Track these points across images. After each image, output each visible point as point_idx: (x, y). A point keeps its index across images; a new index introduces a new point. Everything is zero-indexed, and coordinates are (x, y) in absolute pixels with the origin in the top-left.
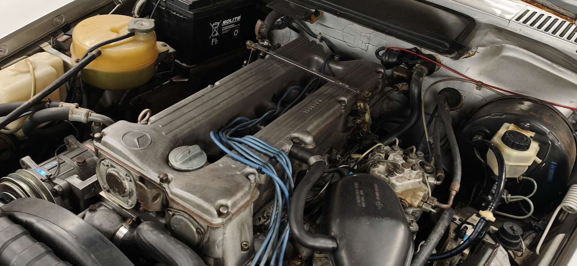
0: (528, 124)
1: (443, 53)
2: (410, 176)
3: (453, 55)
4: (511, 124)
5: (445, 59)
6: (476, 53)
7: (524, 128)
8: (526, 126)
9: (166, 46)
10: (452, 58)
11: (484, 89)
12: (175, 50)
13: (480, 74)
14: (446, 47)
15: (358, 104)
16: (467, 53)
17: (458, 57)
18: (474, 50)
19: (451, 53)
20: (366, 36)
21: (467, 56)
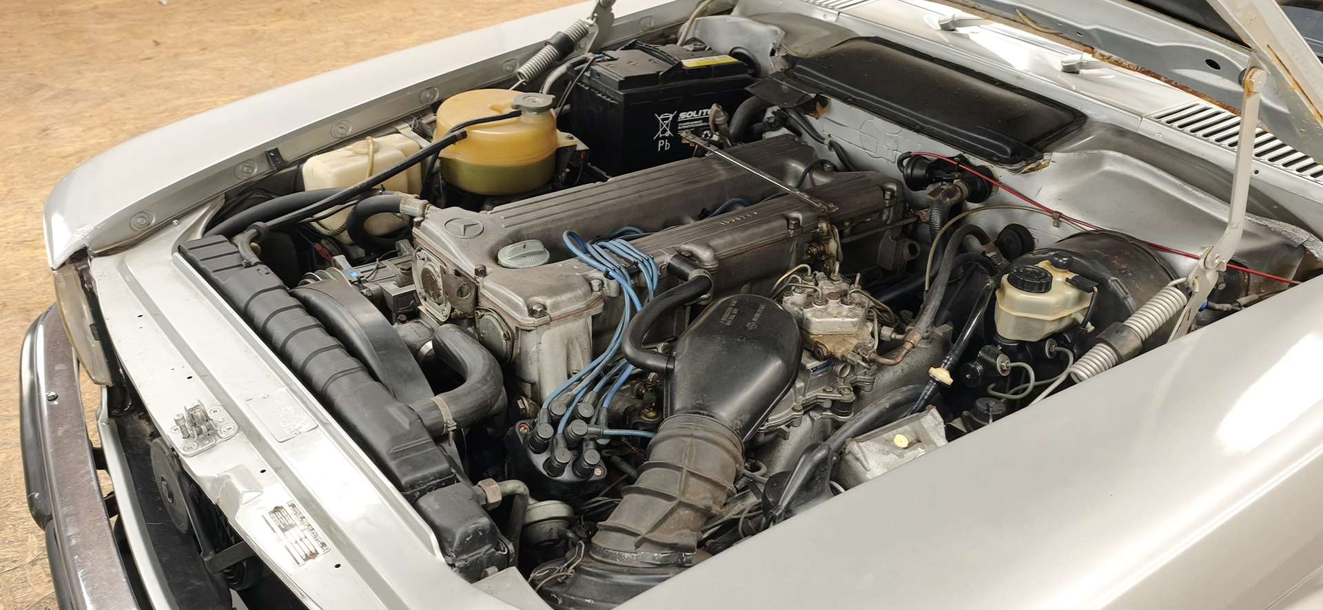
1: (1000, 162)
2: (837, 312)
6: (1051, 162)
9: (572, 138)
11: (1065, 224)
12: (588, 148)
13: (1060, 199)
14: (1005, 152)
15: (820, 226)
16: (1037, 163)
17: (1021, 170)
18: (1047, 158)
19: (1012, 163)
20: (891, 137)
21: (1034, 166)
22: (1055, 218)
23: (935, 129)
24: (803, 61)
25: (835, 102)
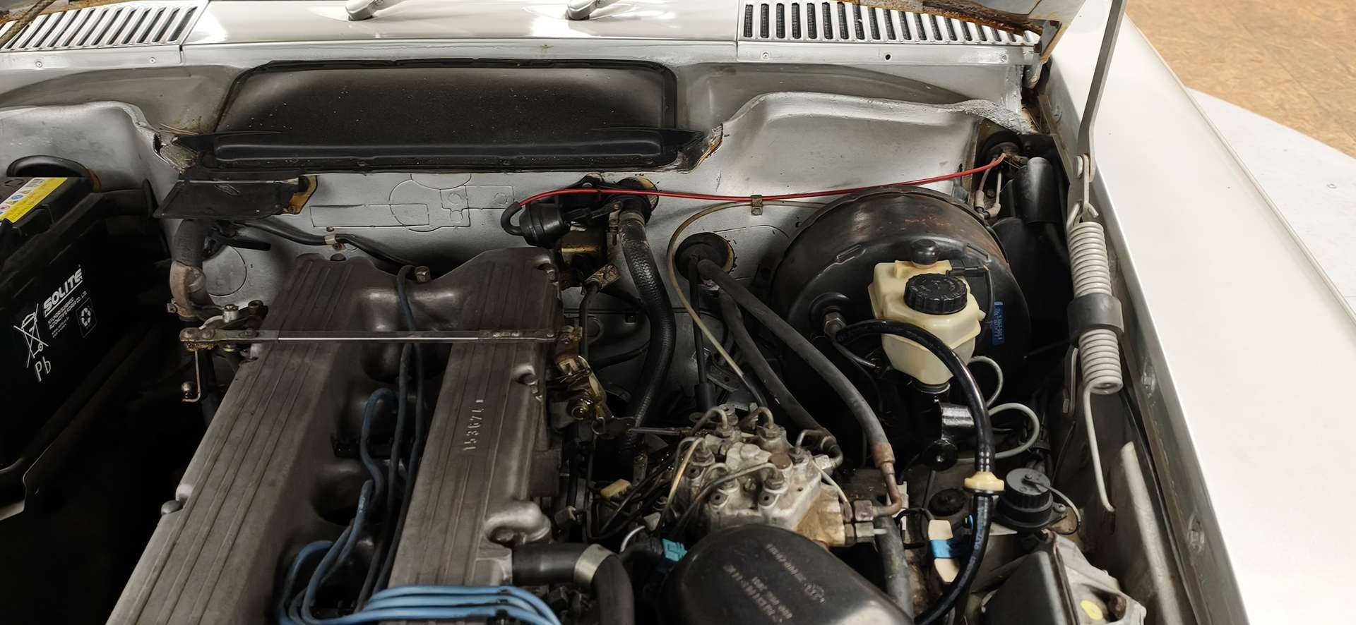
0: (931, 249)
3: (678, 163)
4: (894, 262)
5: (663, 178)
6: (723, 137)
7: (926, 261)
8: (929, 254)
10: (678, 169)
13: (748, 179)
14: (653, 149)
15: (563, 366)
16: (706, 146)
17: (691, 163)
18: (717, 134)
19: (671, 160)
20: (455, 193)
21: (709, 151)
22: (757, 203)
23: (533, 157)
24: (225, 138)
25: (327, 178)
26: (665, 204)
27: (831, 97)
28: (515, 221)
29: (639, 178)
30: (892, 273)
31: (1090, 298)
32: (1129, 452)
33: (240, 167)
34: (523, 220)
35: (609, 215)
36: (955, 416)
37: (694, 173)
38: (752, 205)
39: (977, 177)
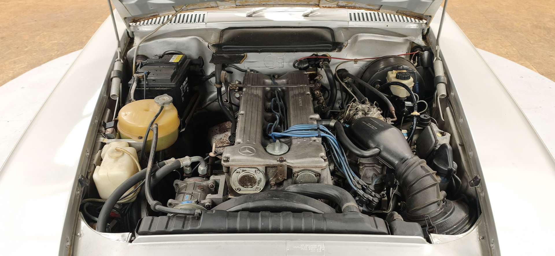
0: (402, 67)
1: (331, 51)
2: (374, 112)
4: (392, 71)
5: (332, 54)
6: (348, 44)
7: (401, 70)
8: (401, 68)
10: (337, 51)
11: (359, 62)
13: (354, 55)
14: (330, 47)
15: (316, 93)
16: (344, 46)
17: (340, 50)
18: (346, 43)
19: (335, 49)
20: (280, 58)
21: (345, 47)
22: (356, 61)
23: (301, 49)
24: (224, 44)
25: (249, 54)
26: (333, 61)
27: (374, 35)
28: (296, 65)
29: (327, 54)
30: (392, 73)
31: (439, 77)
32: (448, 109)
33: (228, 51)
34: (298, 65)
35: (319, 63)
36: (408, 103)
37: (341, 52)
38: (355, 61)
39: (411, 55)
